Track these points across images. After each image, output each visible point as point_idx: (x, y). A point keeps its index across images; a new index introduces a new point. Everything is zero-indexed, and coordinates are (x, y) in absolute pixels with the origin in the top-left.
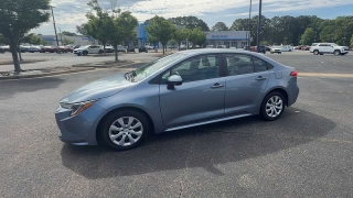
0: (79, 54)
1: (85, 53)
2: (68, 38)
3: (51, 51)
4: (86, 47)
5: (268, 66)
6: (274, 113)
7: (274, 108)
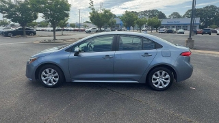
0: (87, 33)
1: (90, 32)
2: (87, 24)
3: (77, 31)
4: (90, 29)
6: (161, 85)
7: (161, 80)
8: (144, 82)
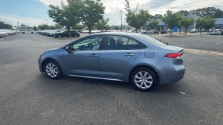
5: (141, 46)
6: (143, 86)
7: (143, 81)
8: (127, 81)
